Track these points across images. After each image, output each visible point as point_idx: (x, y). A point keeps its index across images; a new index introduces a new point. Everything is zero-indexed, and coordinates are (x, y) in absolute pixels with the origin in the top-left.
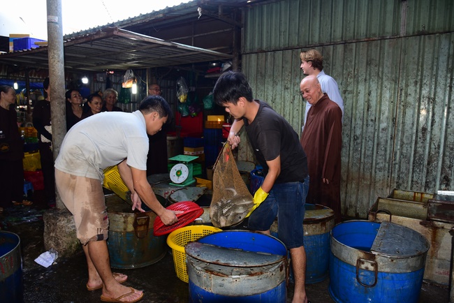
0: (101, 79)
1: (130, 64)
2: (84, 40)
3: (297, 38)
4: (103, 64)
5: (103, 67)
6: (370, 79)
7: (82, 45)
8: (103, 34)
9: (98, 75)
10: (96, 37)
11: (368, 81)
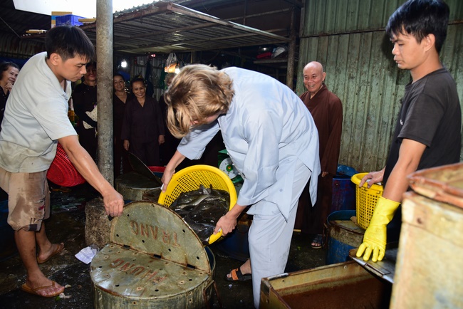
0: (142, 63)
1: (175, 46)
2: (133, 16)
3: (368, 20)
4: (145, 46)
5: (145, 50)
6: (456, 69)
7: (130, 23)
8: (155, 9)
9: (138, 58)
10: (147, 13)
11: (454, 72)
